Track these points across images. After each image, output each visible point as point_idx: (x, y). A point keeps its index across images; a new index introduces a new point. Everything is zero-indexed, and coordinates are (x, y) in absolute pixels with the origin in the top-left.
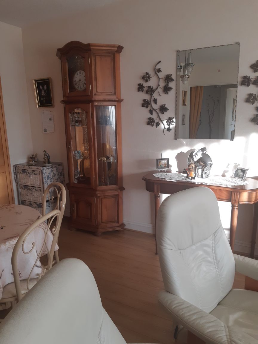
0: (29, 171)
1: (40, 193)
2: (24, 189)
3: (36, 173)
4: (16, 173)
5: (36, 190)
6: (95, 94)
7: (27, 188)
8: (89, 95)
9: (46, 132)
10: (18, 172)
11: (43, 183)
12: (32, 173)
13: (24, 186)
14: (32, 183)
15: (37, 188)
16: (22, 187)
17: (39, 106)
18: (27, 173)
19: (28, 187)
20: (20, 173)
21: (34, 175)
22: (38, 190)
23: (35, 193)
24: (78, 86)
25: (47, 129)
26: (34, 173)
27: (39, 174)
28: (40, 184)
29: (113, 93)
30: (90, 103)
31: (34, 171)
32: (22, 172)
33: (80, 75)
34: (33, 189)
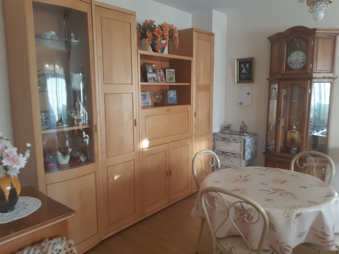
0: (229, 139)
1: (239, 159)
2: (221, 155)
3: (237, 141)
4: (214, 140)
5: (235, 156)
6: (315, 72)
7: (224, 154)
8: (309, 73)
9: (242, 104)
10: (217, 140)
11: (244, 151)
12: (233, 141)
13: (221, 153)
14: (231, 150)
15: (236, 155)
16: (219, 153)
17: (237, 82)
18: (228, 141)
19: (227, 154)
20: (220, 140)
21: (235, 143)
22: (237, 157)
23: (233, 159)
24: (293, 64)
25: (243, 102)
26: (235, 141)
27: (241, 142)
28: (241, 152)
29: (330, 71)
30: (308, 80)
31: (235, 139)
32: (221, 140)
33: (298, 55)
34: (232, 155)
